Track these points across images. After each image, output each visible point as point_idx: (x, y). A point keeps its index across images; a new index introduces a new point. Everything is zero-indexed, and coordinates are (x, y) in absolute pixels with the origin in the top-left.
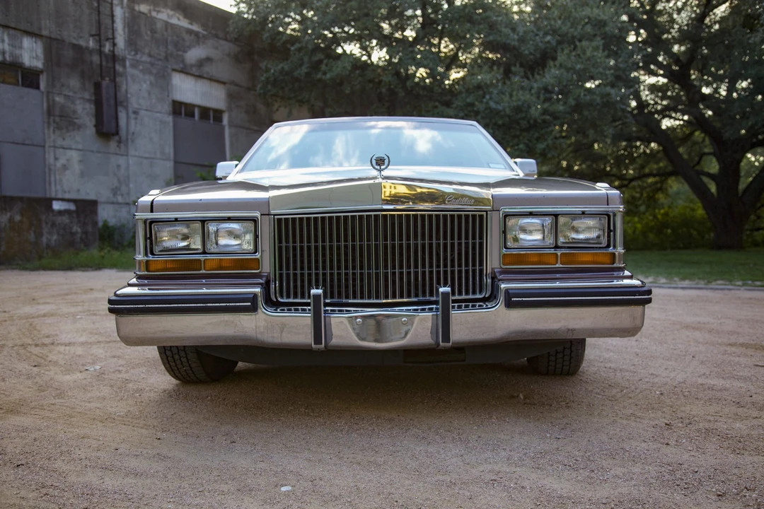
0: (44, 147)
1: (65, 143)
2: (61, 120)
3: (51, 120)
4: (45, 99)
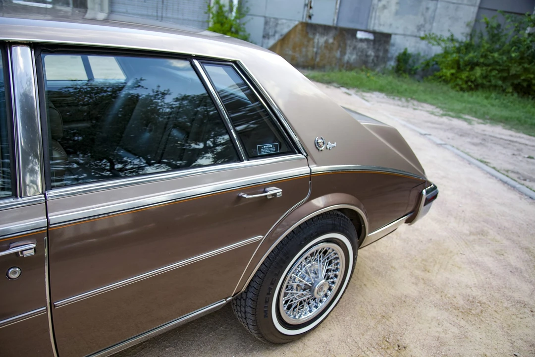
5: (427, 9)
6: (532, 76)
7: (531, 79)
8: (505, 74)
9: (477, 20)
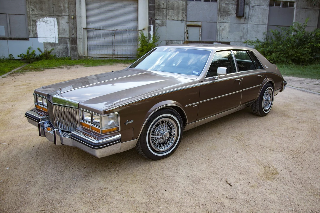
0: (217, 22)
1: (224, 21)
2: (223, 12)
3: (220, 13)
4: (218, 6)
5: (244, 28)
6: (299, 55)
7: (299, 56)
8: (287, 55)
9: (268, 31)
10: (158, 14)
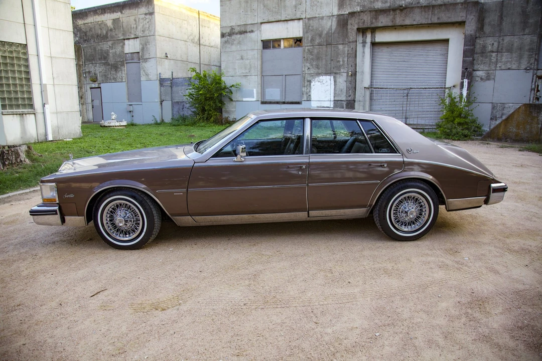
10: (482, 61)
